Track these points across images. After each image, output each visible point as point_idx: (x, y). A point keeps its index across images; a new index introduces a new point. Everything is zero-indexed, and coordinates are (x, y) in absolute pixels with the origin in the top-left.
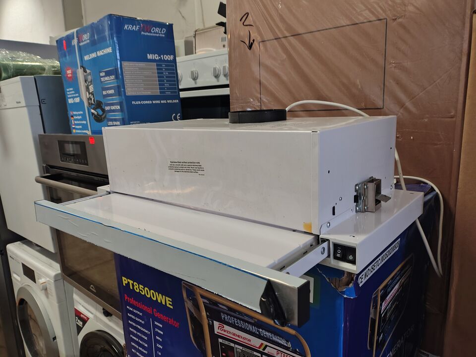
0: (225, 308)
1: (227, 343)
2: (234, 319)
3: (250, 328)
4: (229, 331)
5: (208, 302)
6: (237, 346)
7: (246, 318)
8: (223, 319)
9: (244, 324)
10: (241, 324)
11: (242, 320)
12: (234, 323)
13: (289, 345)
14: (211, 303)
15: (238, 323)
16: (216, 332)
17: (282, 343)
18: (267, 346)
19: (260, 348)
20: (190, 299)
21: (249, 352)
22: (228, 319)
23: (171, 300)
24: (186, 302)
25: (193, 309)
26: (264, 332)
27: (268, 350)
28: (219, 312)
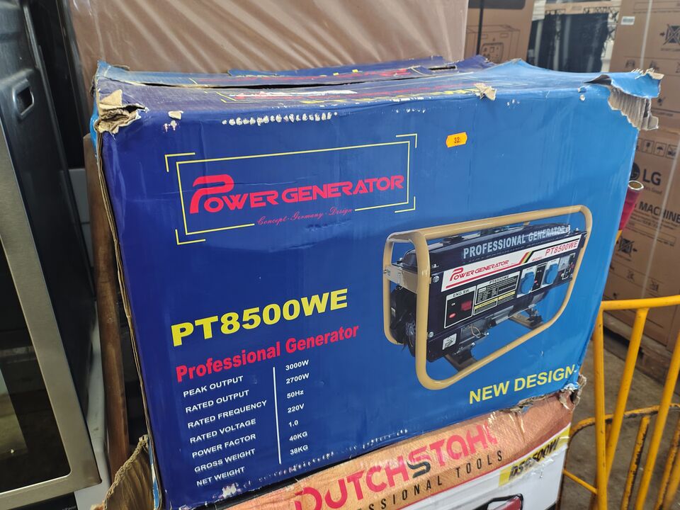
0: (476, 235)
1: (462, 293)
2: (487, 246)
3: (514, 241)
4: (472, 270)
5: (442, 245)
6: (479, 286)
7: (511, 231)
8: (465, 258)
9: (503, 243)
10: (498, 245)
11: (502, 238)
12: (486, 250)
13: (568, 229)
14: (448, 242)
15: (493, 247)
16: (444, 289)
17: (559, 233)
18: (533, 252)
19: (520, 263)
20: (399, 262)
21: (500, 282)
22: (475, 252)
23: (345, 291)
24: (387, 274)
25: (402, 276)
26: (535, 234)
27: (536, 257)
28: (461, 249)
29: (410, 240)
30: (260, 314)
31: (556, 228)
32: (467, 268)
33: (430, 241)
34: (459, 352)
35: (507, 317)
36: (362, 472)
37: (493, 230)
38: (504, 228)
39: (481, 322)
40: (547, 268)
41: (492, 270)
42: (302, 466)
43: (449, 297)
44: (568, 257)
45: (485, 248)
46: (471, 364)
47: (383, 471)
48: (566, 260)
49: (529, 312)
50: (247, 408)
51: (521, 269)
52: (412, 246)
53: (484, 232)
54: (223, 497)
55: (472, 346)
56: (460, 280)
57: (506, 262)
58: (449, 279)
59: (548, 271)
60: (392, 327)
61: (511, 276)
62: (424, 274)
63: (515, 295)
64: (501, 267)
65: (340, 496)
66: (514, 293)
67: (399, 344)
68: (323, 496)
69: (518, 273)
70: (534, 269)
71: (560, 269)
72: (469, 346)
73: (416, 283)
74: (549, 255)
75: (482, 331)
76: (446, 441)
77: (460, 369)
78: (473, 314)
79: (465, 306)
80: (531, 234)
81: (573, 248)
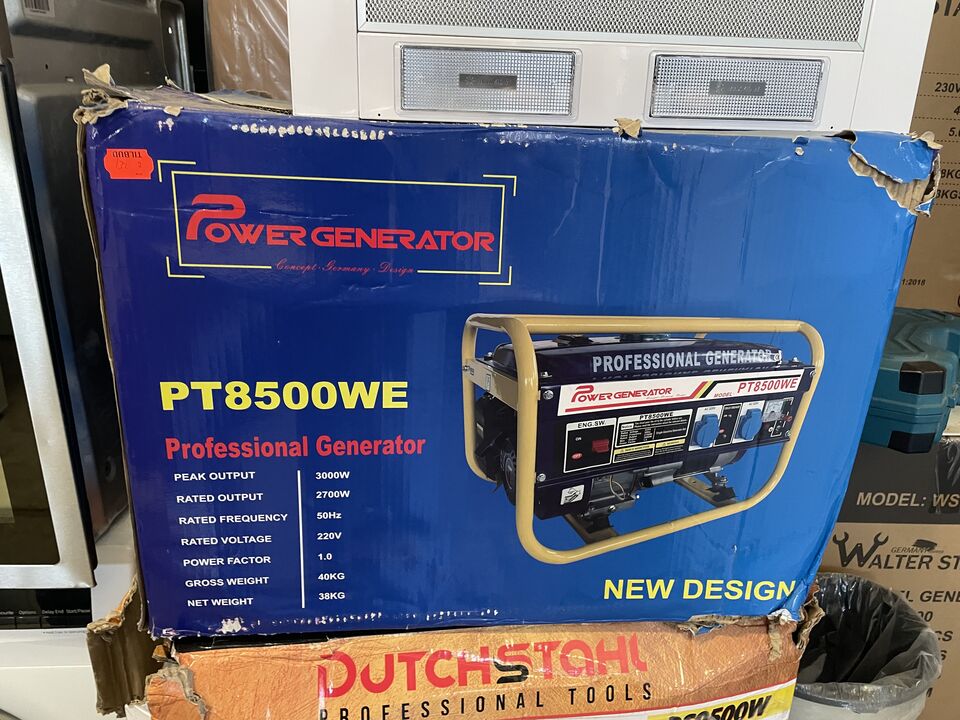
0: (612, 339)
1: (593, 424)
2: (632, 360)
3: (680, 360)
4: (608, 393)
5: (555, 345)
6: (622, 420)
7: (674, 343)
8: (595, 370)
9: (660, 359)
10: (652, 362)
11: (660, 351)
12: (631, 366)
13: (779, 357)
14: (566, 342)
15: (643, 362)
16: (561, 412)
17: (761, 360)
18: (715, 383)
19: (693, 396)
20: (487, 359)
21: (658, 419)
22: (612, 365)
23: (404, 385)
24: (469, 372)
25: (493, 381)
26: (717, 355)
27: (720, 391)
28: (588, 358)
29: (503, 329)
30: (279, 391)
31: (754, 352)
32: (599, 387)
33: (536, 336)
34: (588, 514)
35: (671, 478)
36: (423, 654)
37: (640, 337)
38: (661, 337)
39: (626, 476)
40: (743, 413)
41: (643, 398)
42: (335, 620)
43: (571, 427)
44: (781, 403)
45: (628, 362)
46: (608, 537)
47: (454, 661)
48: (776, 407)
49: (711, 477)
50: (260, 518)
51: (695, 406)
52: (506, 338)
53: (627, 337)
54: (221, 633)
55: (610, 510)
56: (588, 403)
57: (668, 391)
58: (569, 399)
59: (744, 420)
60: (478, 453)
61: (676, 413)
62: (529, 383)
63: (686, 445)
64: (658, 396)
65: (383, 677)
66: (683, 441)
67: (489, 480)
68: (359, 669)
69: (689, 412)
70: (718, 410)
71: (766, 418)
72: (606, 508)
73: (516, 393)
74: (744, 393)
75: (629, 491)
76: (562, 644)
77: (590, 542)
78: (612, 460)
79: (598, 446)
80: (710, 353)
81: (789, 389)
